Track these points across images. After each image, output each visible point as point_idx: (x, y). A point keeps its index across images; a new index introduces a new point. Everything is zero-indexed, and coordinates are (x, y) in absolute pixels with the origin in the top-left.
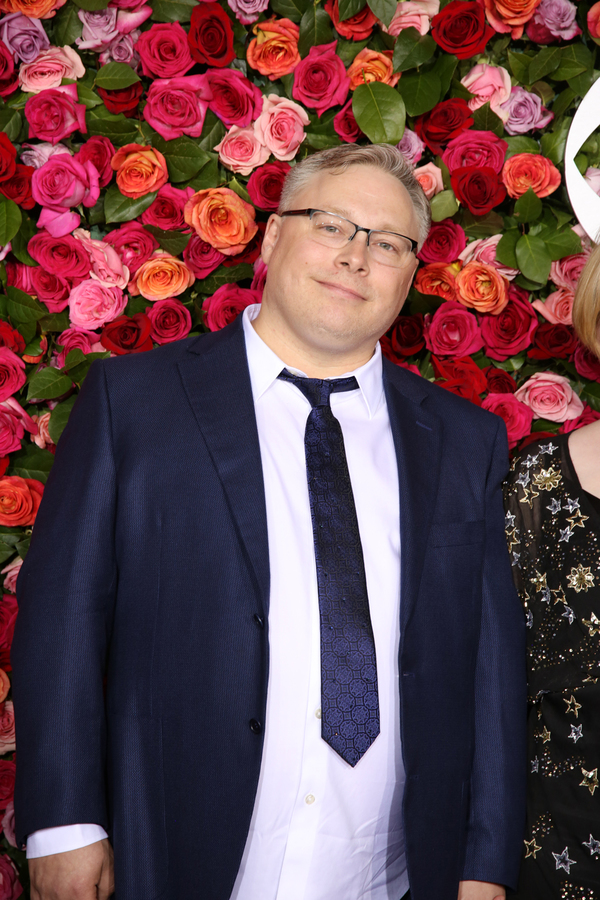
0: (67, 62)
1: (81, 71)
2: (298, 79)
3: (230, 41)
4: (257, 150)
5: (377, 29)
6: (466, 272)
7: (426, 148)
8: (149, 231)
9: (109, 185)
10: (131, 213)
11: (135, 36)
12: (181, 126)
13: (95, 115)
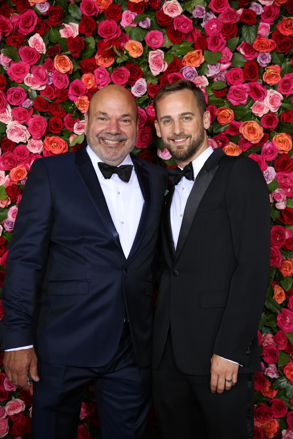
0: (203, 80)
1: (207, 83)
2: (280, 85)
3: (257, 73)
4: (265, 108)
8: (227, 135)
9: (215, 121)
10: (222, 129)
11: (226, 72)
12: (239, 100)
13: (211, 98)
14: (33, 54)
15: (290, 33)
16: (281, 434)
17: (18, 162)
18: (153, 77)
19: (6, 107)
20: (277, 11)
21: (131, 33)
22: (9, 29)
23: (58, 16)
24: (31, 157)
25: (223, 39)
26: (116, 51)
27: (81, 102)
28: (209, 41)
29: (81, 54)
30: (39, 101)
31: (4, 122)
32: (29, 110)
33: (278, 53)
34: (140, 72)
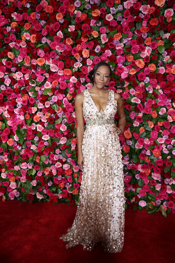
1: (123, 46)
2: (151, 45)
3: (142, 41)
4: (145, 55)
5: (161, 38)
6: (173, 69)
7: (168, 54)
8: (131, 66)
9: (126, 60)
10: (129, 64)
11: (130, 41)
12: (135, 52)
13: (125, 52)
14: (59, 38)
15: (154, 24)
16: (151, 174)
17: (55, 79)
18: (102, 44)
19: (50, 59)
20: (149, 16)
21: (94, 28)
22: (50, 30)
23: (67, 23)
24: (60, 77)
25: (129, 28)
26: (88, 36)
27: (77, 56)
28: (124, 29)
30: (61, 56)
31: (49, 64)
32: (58, 60)
33: (150, 33)
34: (98, 43)
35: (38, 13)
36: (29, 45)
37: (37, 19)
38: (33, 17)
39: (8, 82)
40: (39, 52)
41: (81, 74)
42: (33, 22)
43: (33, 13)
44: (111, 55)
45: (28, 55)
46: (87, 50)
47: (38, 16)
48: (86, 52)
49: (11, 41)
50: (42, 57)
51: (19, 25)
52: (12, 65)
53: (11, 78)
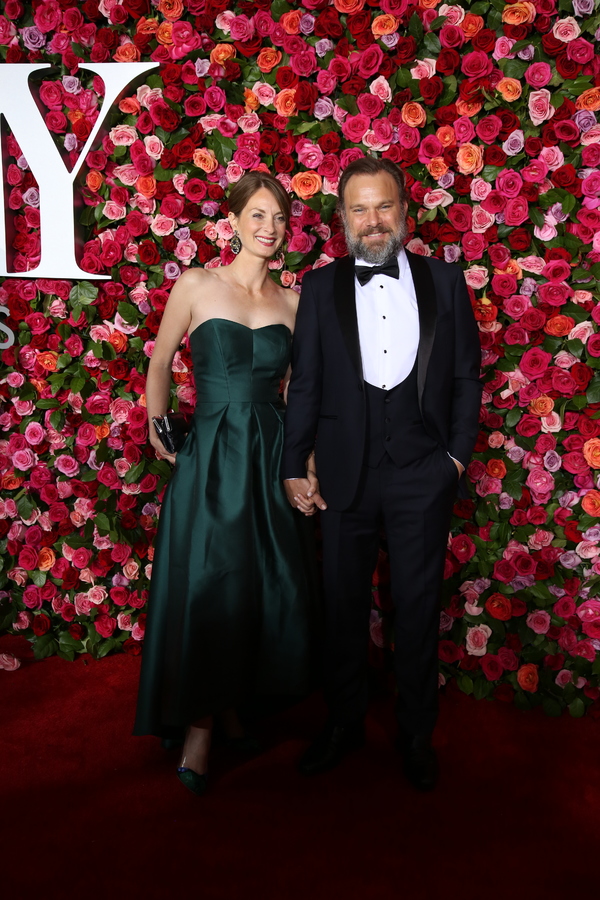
14: (376, 103)
18: (533, 127)
21: (505, 67)
22: (347, 72)
23: (411, 50)
26: (485, 94)
27: (436, 165)
29: (437, 101)
34: (516, 120)
35: (308, 11)
36: (269, 125)
37: (302, 35)
38: (291, 26)
39: (189, 250)
40: (305, 151)
41: (446, 230)
42: (287, 45)
43: (291, 14)
44: (559, 166)
45: (262, 161)
46: (474, 147)
47: (308, 22)
48: (470, 154)
49: (209, 111)
50: (312, 167)
51: (239, 56)
52: (204, 193)
53: (199, 237)
